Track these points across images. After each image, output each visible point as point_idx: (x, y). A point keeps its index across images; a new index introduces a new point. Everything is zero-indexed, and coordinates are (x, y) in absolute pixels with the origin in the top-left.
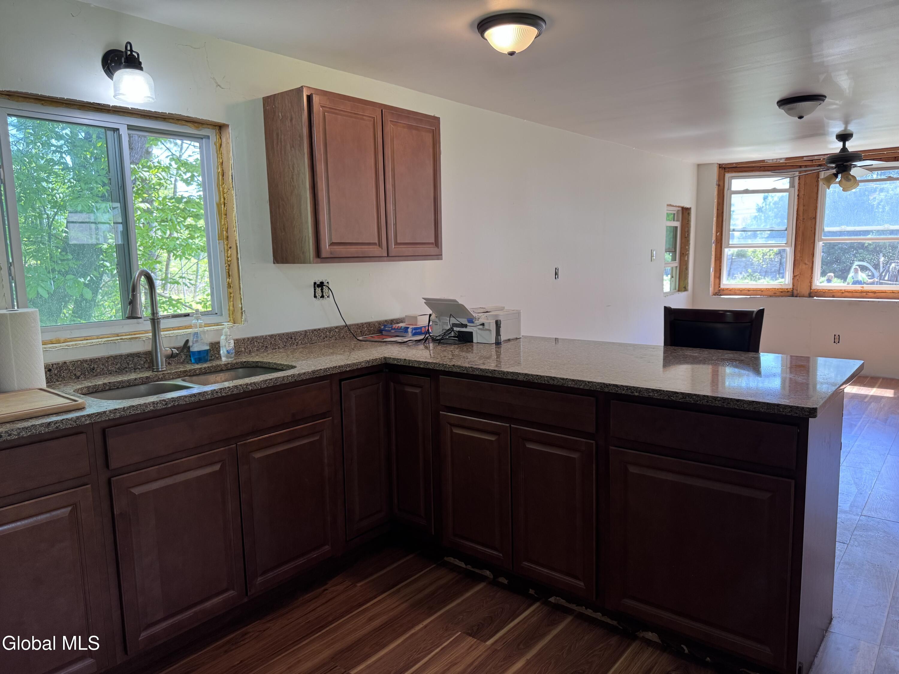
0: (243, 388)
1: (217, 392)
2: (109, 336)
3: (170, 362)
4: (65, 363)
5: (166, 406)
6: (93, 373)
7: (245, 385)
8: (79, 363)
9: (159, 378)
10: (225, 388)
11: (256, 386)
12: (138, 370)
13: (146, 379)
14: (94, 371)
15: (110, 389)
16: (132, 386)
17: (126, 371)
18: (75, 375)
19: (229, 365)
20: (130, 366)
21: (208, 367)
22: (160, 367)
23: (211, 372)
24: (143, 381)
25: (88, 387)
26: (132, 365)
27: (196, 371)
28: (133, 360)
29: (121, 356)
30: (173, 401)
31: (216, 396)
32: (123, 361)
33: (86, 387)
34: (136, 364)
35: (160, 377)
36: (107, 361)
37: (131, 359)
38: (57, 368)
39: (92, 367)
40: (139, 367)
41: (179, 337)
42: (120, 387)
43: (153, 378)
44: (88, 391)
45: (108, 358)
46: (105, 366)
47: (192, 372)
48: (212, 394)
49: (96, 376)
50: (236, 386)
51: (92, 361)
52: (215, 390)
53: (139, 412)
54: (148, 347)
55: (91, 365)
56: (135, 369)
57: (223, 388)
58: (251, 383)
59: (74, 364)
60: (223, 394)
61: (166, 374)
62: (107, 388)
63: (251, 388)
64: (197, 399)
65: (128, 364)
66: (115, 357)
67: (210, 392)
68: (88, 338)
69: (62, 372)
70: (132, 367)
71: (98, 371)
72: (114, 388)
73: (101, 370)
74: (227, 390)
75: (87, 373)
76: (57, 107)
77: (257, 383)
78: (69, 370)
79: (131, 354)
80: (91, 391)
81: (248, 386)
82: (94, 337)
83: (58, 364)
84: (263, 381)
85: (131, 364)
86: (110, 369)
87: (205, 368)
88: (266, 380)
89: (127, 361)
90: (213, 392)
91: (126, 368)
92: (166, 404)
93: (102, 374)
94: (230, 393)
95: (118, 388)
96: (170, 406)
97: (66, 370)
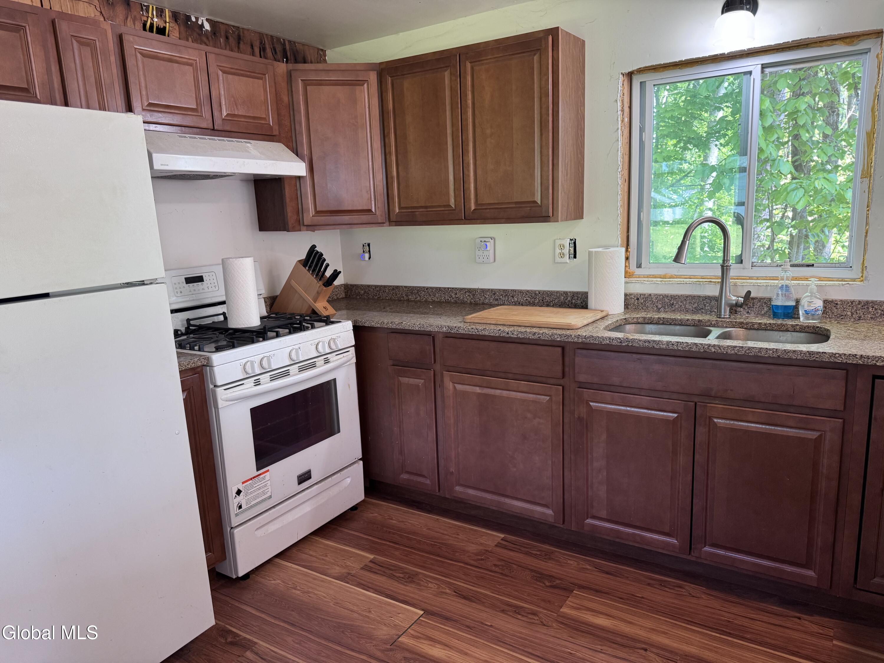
0: (704, 348)
1: (673, 345)
2: (712, 277)
3: (749, 311)
4: (650, 295)
5: (620, 344)
6: (672, 307)
7: (707, 345)
8: (661, 297)
9: (711, 324)
10: (683, 342)
11: (720, 349)
12: (714, 312)
13: (699, 322)
14: (673, 306)
15: (663, 324)
16: (683, 325)
17: (702, 312)
18: (657, 307)
19: (798, 327)
20: (707, 308)
21: (770, 324)
22: (723, 313)
23: (772, 330)
24: (695, 323)
25: (644, 318)
26: (709, 308)
27: (754, 325)
28: (710, 302)
29: (699, 297)
30: (627, 341)
31: (671, 348)
32: (700, 302)
33: (642, 318)
34: (712, 307)
35: (713, 323)
36: (685, 300)
37: (709, 301)
38: (643, 298)
39: (671, 302)
40: (715, 310)
41: (769, 288)
42: (672, 324)
43: (706, 322)
44: (644, 321)
45: (687, 297)
46: (683, 303)
47: (750, 325)
48: (668, 345)
49: (674, 311)
50: (696, 344)
51: (674, 297)
52: (671, 341)
53: (597, 342)
54: (716, 293)
55: (671, 301)
56: (711, 312)
57: (680, 342)
58: (714, 345)
59: (657, 297)
60: (679, 348)
61: (720, 321)
62: (661, 322)
63: (713, 350)
64: (651, 345)
65: (705, 305)
66: (693, 297)
67: (665, 343)
68: (692, 277)
69: (647, 302)
70: (708, 309)
71: (677, 307)
72: (666, 323)
73: (679, 306)
74: (685, 345)
75: (666, 307)
76: (692, 67)
77: (722, 347)
78: (653, 301)
79: (709, 297)
80: (646, 322)
81: (710, 347)
82: (698, 277)
83: (645, 295)
84: (731, 346)
85: (708, 306)
86: (687, 307)
87: (765, 324)
88: (735, 347)
89: (704, 303)
90: (668, 343)
91: (702, 309)
92: (621, 342)
93: (679, 310)
94: (687, 349)
95: (670, 324)
96: (624, 344)
97: (650, 301)
